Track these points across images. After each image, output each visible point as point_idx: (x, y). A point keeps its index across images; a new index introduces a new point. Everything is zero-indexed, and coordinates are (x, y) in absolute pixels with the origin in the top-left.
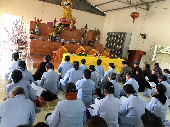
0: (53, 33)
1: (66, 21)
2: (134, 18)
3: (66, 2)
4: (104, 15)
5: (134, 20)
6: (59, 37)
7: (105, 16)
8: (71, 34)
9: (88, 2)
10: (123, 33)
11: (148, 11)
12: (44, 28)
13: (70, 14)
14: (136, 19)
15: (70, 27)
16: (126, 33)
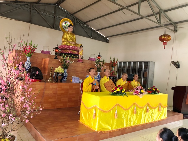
0: (60, 67)
1: (71, 48)
2: (165, 42)
3: (65, 23)
4: (107, 41)
5: (165, 44)
6: (67, 74)
7: (108, 43)
8: (81, 67)
9: (87, 25)
10: (143, 62)
11: (176, 33)
12: (39, 61)
13: (73, 39)
14: (168, 42)
15: (78, 58)
16: (149, 62)
